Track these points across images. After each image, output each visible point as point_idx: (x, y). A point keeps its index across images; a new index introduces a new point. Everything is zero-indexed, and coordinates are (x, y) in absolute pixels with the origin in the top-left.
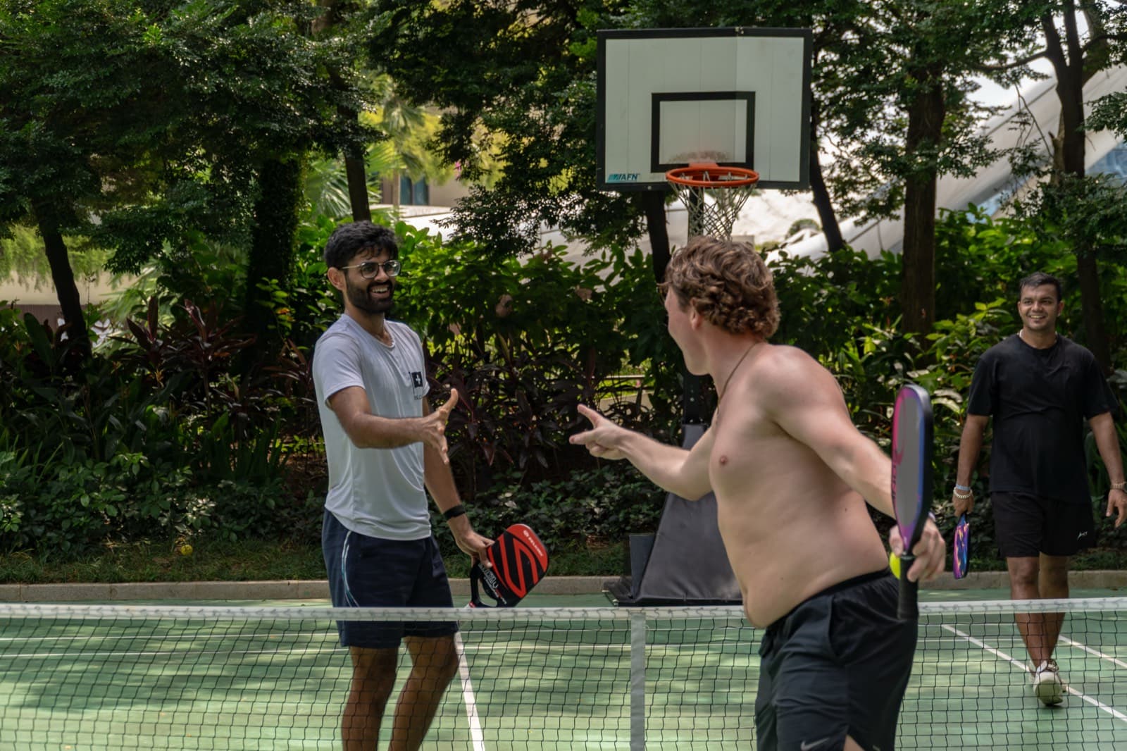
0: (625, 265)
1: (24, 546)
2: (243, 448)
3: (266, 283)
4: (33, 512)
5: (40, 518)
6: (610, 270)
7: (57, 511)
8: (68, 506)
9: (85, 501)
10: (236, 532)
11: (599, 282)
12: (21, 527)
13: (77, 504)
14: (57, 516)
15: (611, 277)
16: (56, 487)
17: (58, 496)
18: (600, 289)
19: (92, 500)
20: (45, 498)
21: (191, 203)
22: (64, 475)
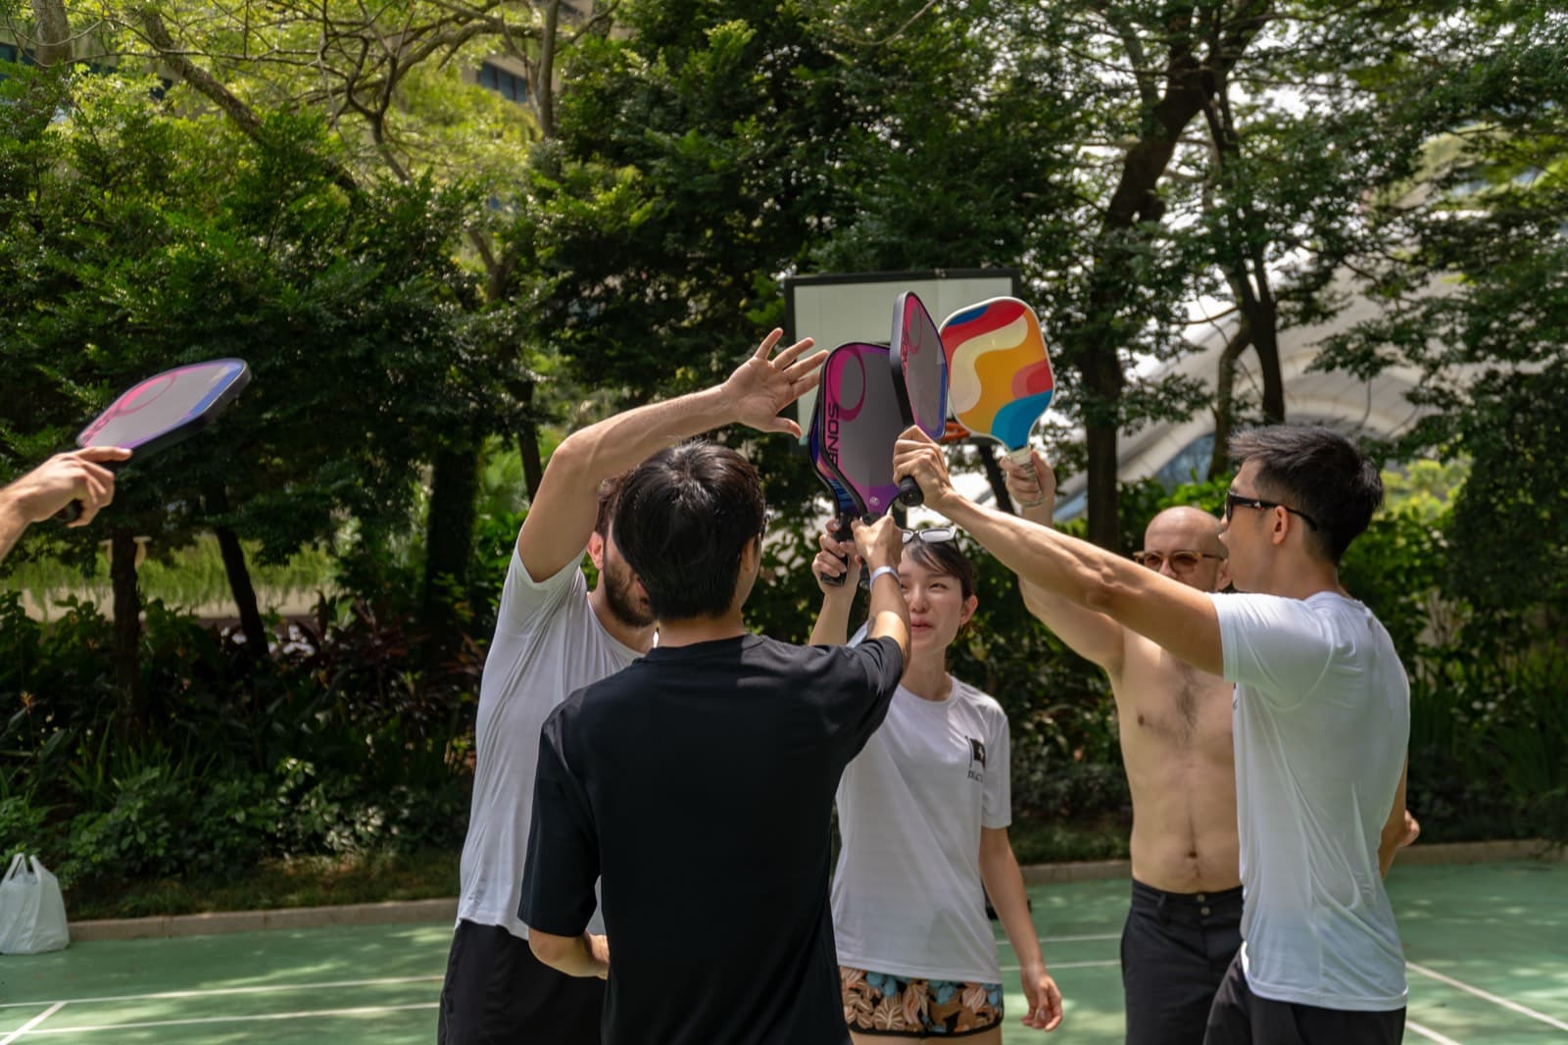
0: (806, 548)
1: (173, 872)
2: (419, 748)
3: (442, 579)
4: (182, 833)
5: (191, 838)
6: (790, 552)
7: (209, 830)
8: (221, 824)
9: (240, 817)
10: (410, 843)
11: (780, 564)
12: (168, 850)
13: (232, 822)
14: (210, 835)
15: (792, 560)
16: (211, 802)
17: (211, 814)
18: (781, 571)
19: (249, 816)
20: (197, 817)
21: (339, 483)
22: (220, 789)
